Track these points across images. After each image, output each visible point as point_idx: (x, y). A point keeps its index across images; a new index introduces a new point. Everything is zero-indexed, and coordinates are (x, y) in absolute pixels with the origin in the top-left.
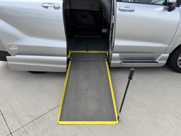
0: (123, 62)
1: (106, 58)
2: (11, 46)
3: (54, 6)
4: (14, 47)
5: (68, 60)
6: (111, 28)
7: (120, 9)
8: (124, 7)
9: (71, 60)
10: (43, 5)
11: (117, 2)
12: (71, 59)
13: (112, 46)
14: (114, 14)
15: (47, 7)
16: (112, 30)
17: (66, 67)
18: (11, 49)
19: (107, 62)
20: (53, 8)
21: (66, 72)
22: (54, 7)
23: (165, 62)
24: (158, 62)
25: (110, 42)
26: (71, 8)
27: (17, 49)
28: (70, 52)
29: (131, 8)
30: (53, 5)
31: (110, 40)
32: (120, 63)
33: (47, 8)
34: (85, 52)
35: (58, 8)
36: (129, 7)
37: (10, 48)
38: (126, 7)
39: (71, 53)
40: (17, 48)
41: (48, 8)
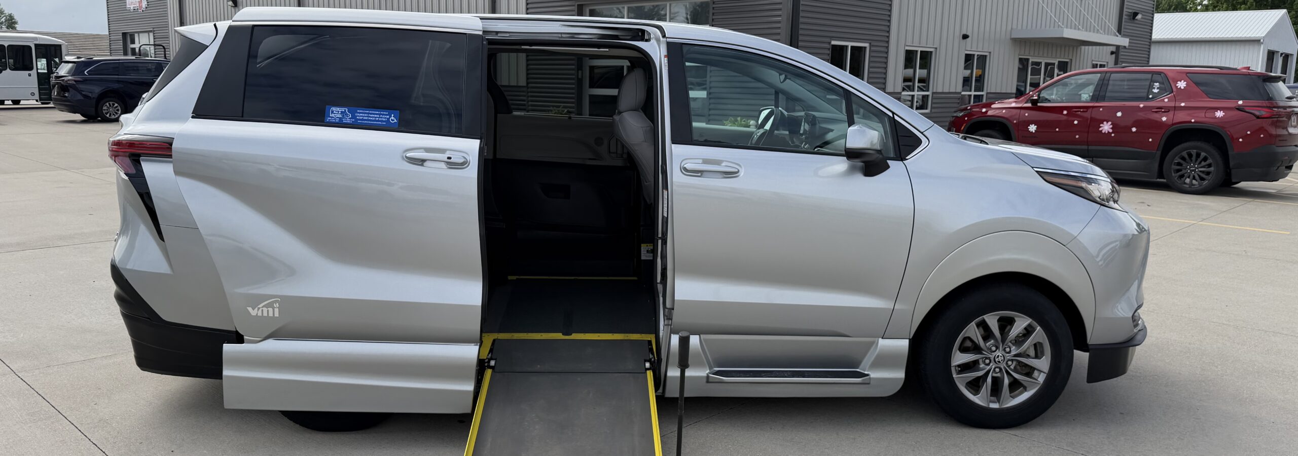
0: (717, 373)
1: (649, 361)
2: (256, 300)
3: (449, 158)
4: (266, 306)
5: (482, 365)
6: (660, 235)
7: (685, 169)
8: (701, 161)
9: (492, 368)
10: (409, 155)
11: (673, 145)
12: (492, 363)
13: (668, 305)
14: (666, 186)
15: (421, 162)
16: (665, 242)
17: (470, 387)
18: (253, 312)
19: (650, 374)
20: (443, 165)
21: (469, 411)
22: (448, 163)
23: (900, 374)
24: (868, 375)
25: (660, 287)
26: (498, 157)
27: (277, 315)
28: (489, 339)
29: (724, 164)
30: (444, 157)
31: (659, 280)
32: (708, 377)
33: (422, 165)
34: (559, 336)
35: (463, 165)
36: (718, 162)
37: (250, 309)
38: (706, 161)
39: (494, 340)
40: (277, 310)
41: (425, 164)
